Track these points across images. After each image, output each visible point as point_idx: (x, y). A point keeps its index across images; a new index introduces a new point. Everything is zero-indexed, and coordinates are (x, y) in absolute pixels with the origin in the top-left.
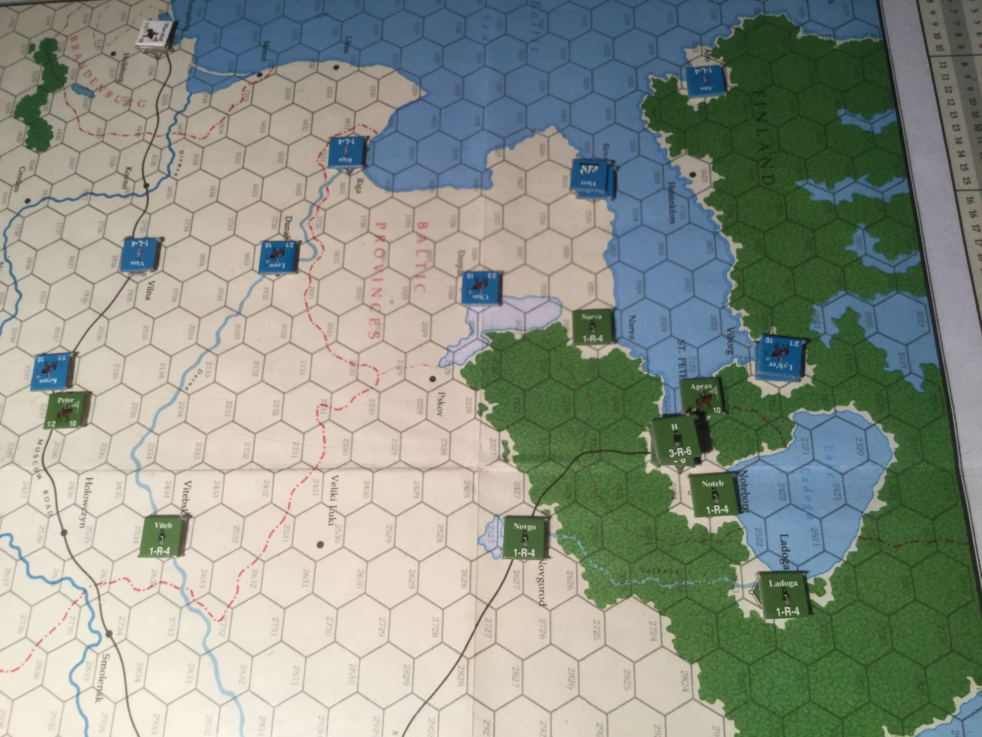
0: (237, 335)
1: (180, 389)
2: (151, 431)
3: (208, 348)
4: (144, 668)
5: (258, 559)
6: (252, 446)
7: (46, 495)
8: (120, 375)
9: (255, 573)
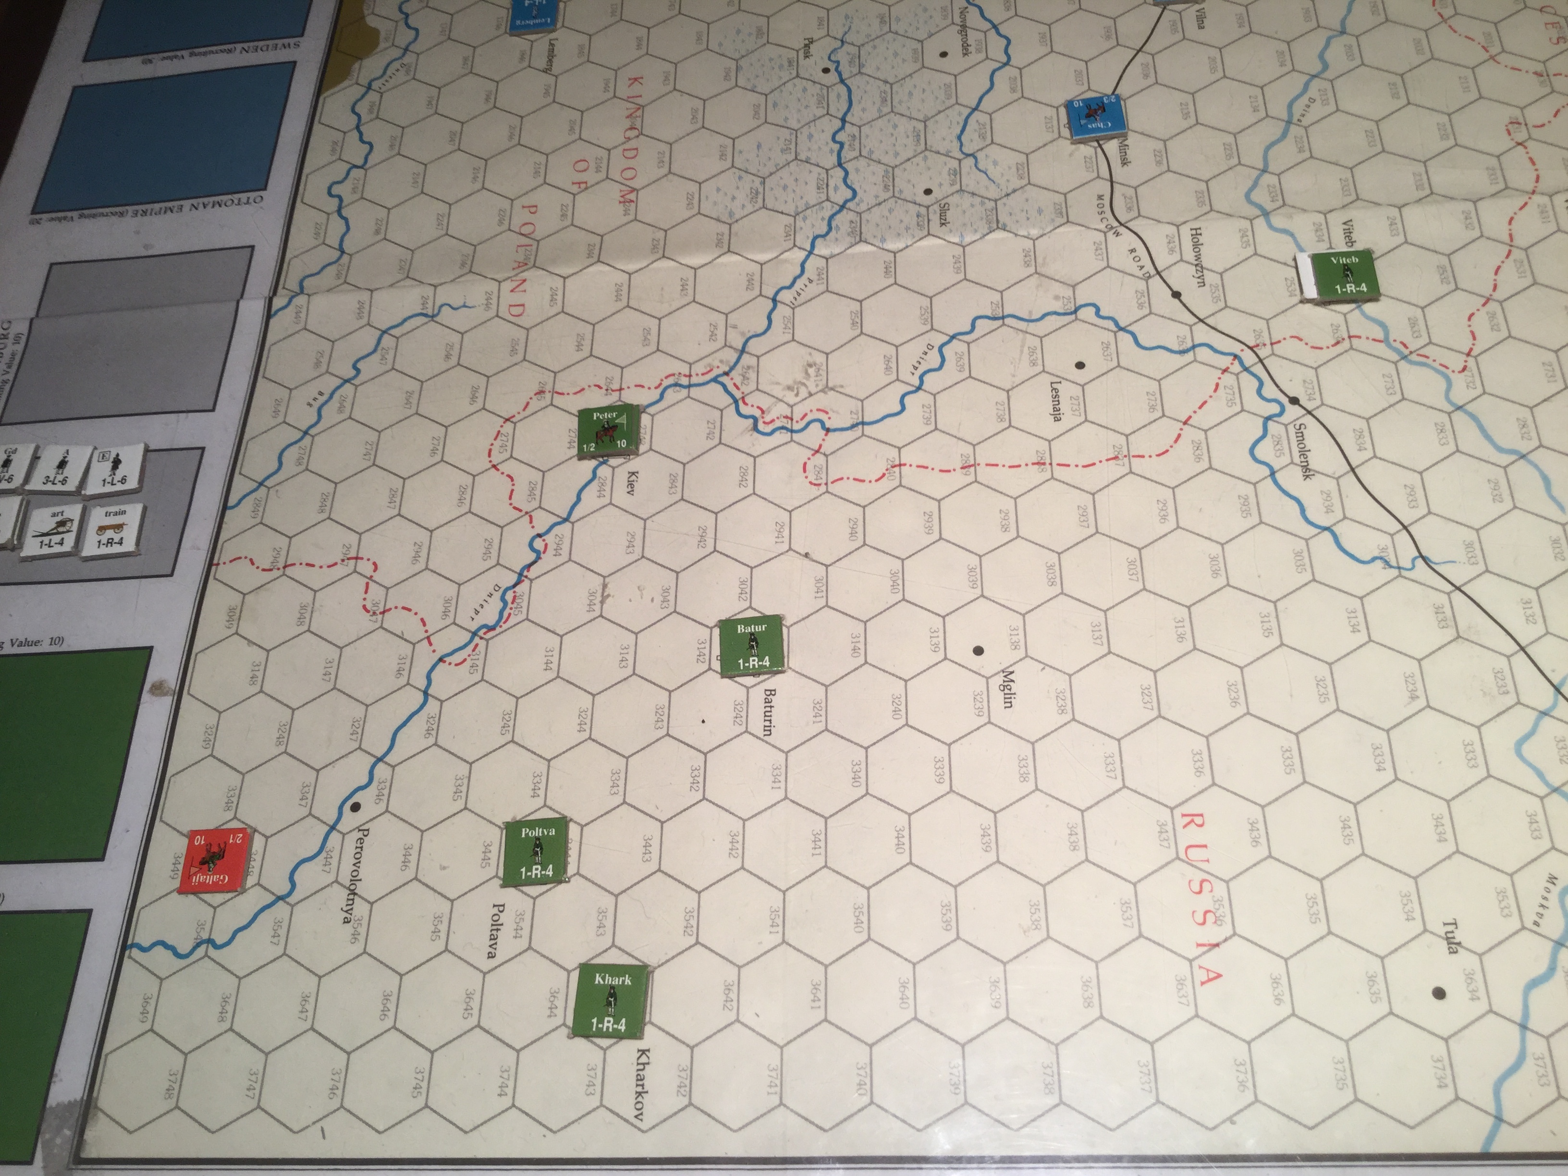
0: (1350, 56)
1: (1289, 122)
2: (1264, 171)
3: (1314, 72)
4: (1366, 433)
5: (1488, 300)
6: (1425, 177)
7: (1134, 254)
8: (1192, 114)
9: (1492, 316)
